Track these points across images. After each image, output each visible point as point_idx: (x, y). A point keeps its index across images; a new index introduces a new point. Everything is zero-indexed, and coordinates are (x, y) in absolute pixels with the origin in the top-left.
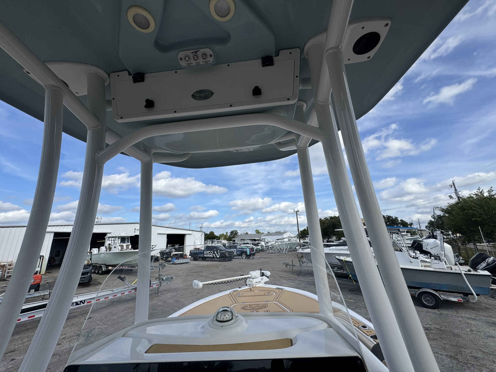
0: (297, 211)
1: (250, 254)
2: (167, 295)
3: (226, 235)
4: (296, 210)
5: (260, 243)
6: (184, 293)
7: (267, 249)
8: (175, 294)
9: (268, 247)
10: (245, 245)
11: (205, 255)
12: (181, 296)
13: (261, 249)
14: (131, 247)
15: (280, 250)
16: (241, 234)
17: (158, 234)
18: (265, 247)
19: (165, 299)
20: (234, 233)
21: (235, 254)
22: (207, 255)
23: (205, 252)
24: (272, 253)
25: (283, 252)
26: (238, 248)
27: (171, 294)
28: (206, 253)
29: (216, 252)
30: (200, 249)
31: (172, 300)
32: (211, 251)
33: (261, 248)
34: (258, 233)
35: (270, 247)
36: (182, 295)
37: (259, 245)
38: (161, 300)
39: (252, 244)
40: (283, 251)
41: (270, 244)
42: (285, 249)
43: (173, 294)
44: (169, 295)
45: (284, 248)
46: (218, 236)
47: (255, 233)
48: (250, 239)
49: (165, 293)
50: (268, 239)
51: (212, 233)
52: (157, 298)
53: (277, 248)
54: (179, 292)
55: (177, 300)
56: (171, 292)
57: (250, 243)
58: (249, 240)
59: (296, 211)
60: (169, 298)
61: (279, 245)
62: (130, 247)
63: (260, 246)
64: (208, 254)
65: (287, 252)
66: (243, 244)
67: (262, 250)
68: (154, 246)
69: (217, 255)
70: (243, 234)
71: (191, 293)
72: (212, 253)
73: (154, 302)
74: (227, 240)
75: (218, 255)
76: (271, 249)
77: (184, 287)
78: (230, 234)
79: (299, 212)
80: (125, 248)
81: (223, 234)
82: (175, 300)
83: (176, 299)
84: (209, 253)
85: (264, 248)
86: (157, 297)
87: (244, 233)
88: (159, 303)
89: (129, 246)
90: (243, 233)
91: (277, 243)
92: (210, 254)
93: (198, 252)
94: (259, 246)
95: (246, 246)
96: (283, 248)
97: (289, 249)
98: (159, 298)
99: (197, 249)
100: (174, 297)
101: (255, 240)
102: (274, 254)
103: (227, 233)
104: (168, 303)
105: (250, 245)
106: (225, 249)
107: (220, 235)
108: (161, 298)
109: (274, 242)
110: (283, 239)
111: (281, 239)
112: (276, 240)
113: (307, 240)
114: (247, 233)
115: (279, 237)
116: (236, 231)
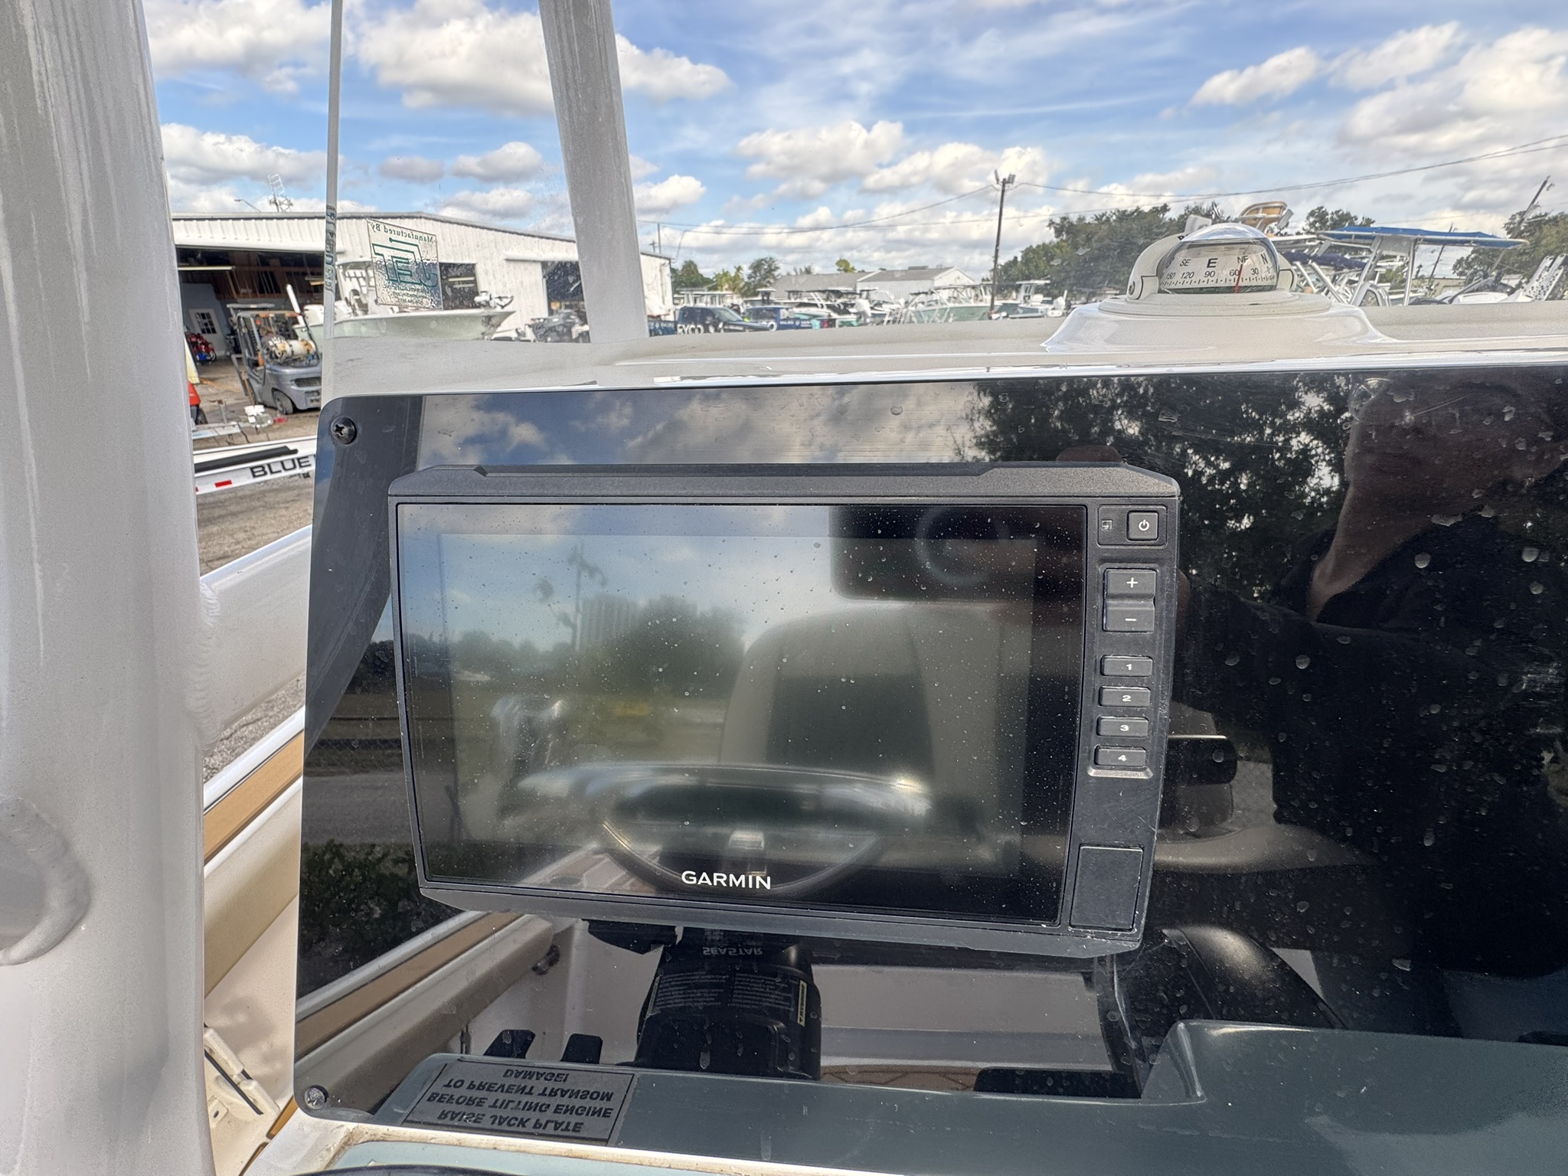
0: (1007, 178)
3: (737, 275)
4: (1004, 175)
5: (854, 304)
9: (879, 320)
10: (804, 310)
13: (855, 325)
16: (789, 274)
18: (872, 320)
20: (766, 267)
23: (680, 327)
26: (782, 318)
28: (684, 331)
29: (712, 329)
30: (663, 318)
32: (699, 326)
33: (858, 320)
34: (846, 270)
35: (886, 319)
37: (851, 310)
39: (829, 307)
41: (885, 309)
46: (711, 277)
47: (834, 269)
48: (820, 289)
50: (882, 290)
51: (690, 267)
53: (910, 322)
57: (821, 304)
58: (817, 293)
59: (1001, 181)
61: (917, 314)
63: (855, 313)
66: (797, 306)
68: (507, 301)
70: (793, 273)
74: (743, 295)
78: (750, 271)
79: (1012, 182)
81: (726, 274)
84: (693, 330)
85: (868, 321)
87: (798, 271)
90: (795, 270)
91: (913, 309)
93: (657, 326)
94: (849, 313)
95: (808, 312)
101: (838, 294)
103: (739, 269)
105: (820, 309)
107: (717, 276)
109: (902, 301)
110: (932, 293)
111: (926, 293)
112: (911, 297)
113: (1016, 298)
114: (808, 271)
115: (924, 285)
116: (771, 259)
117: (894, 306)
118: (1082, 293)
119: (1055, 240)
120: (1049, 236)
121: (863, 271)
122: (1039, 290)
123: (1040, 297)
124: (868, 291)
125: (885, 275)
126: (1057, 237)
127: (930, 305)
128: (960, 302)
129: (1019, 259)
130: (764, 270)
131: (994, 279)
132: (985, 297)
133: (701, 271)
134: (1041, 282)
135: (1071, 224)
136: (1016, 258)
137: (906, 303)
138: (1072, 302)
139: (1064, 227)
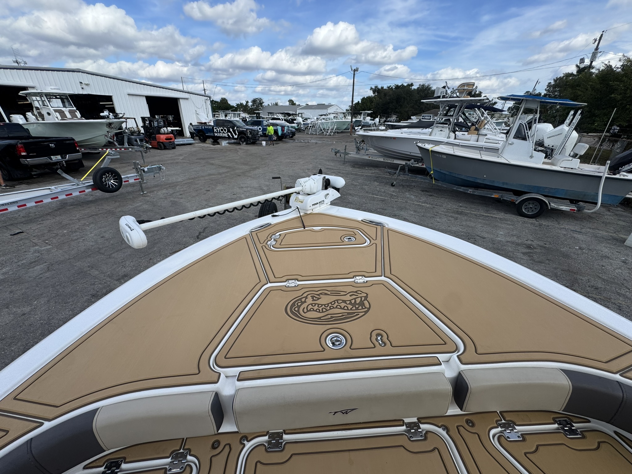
0: (355, 68)
1: (282, 134)
2: (158, 193)
3: (246, 105)
5: (296, 119)
6: (185, 190)
7: (306, 128)
8: (171, 193)
9: (307, 126)
11: (215, 134)
12: (180, 195)
13: (297, 128)
14: (80, 116)
15: (323, 131)
17: (128, 94)
19: (155, 200)
21: (261, 133)
22: (219, 134)
23: (215, 129)
24: (313, 135)
25: (328, 134)
26: (264, 125)
27: (165, 191)
28: (217, 130)
29: (231, 130)
31: (166, 202)
32: (225, 128)
33: (298, 126)
34: (292, 104)
35: (310, 125)
36: (182, 193)
37: (295, 122)
38: (148, 202)
39: (285, 120)
40: (328, 132)
41: (309, 121)
42: (330, 129)
43: (167, 192)
44: (161, 193)
45: (329, 127)
46: (235, 106)
48: (281, 112)
49: (155, 190)
50: (307, 113)
51: (224, 101)
52: (142, 198)
53: (319, 127)
54: (177, 188)
55: (174, 201)
56: (164, 188)
57: (282, 119)
58: (280, 114)
59: (353, 70)
60: (161, 198)
61: (322, 123)
62: (78, 115)
63: (296, 123)
64: (220, 132)
65: (333, 133)
66: (272, 120)
67: (299, 130)
69: (234, 135)
70: (271, 105)
71: (197, 191)
72: (225, 131)
73: (138, 204)
74: (249, 114)
75: (236, 134)
76: (311, 129)
77: (186, 182)
79: (357, 71)
80: (68, 115)
81: (241, 104)
82: (171, 201)
83: (172, 199)
84: (222, 130)
85: (302, 126)
86: (142, 196)
87: (273, 104)
88: (146, 207)
89: (76, 113)
91: (320, 121)
92: (224, 133)
93: (203, 128)
94: (294, 123)
96: (327, 128)
97: (335, 130)
98: (144, 198)
99: (202, 123)
100: (169, 196)
101: (289, 115)
102: (315, 136)
103: (247, 102)
104: (159, 206)
105: (281, 121)
106: (245, 126)
107: (238, 105)
108: (148, 198)
109: (315, 118)
110: (328, 115)
111: (325, 115)
112: (319, 117)
113: (360, 118)
114: (276, 104)
115: (324, 112)
116: (260, 98)
117: (312, 120)
118: (384, 116)
119: (373, 95)
120: (371, 94)
121: (299, 105)
122: (369, 115)
123: (369, 118)
124: (301, 113)
125: (308, 107)
126: (374, 94)
127: (327, 120)
128: (339, 119)
129: (360, 102)
130: (258, 103)
131: (351, 110)
132: (348, 117)
133: (229, 102)
134: (369, 112)
135: (379, 89)
136: (359, 102)
137: (317, 118)
138: (381, 120)
139: (376, 90)
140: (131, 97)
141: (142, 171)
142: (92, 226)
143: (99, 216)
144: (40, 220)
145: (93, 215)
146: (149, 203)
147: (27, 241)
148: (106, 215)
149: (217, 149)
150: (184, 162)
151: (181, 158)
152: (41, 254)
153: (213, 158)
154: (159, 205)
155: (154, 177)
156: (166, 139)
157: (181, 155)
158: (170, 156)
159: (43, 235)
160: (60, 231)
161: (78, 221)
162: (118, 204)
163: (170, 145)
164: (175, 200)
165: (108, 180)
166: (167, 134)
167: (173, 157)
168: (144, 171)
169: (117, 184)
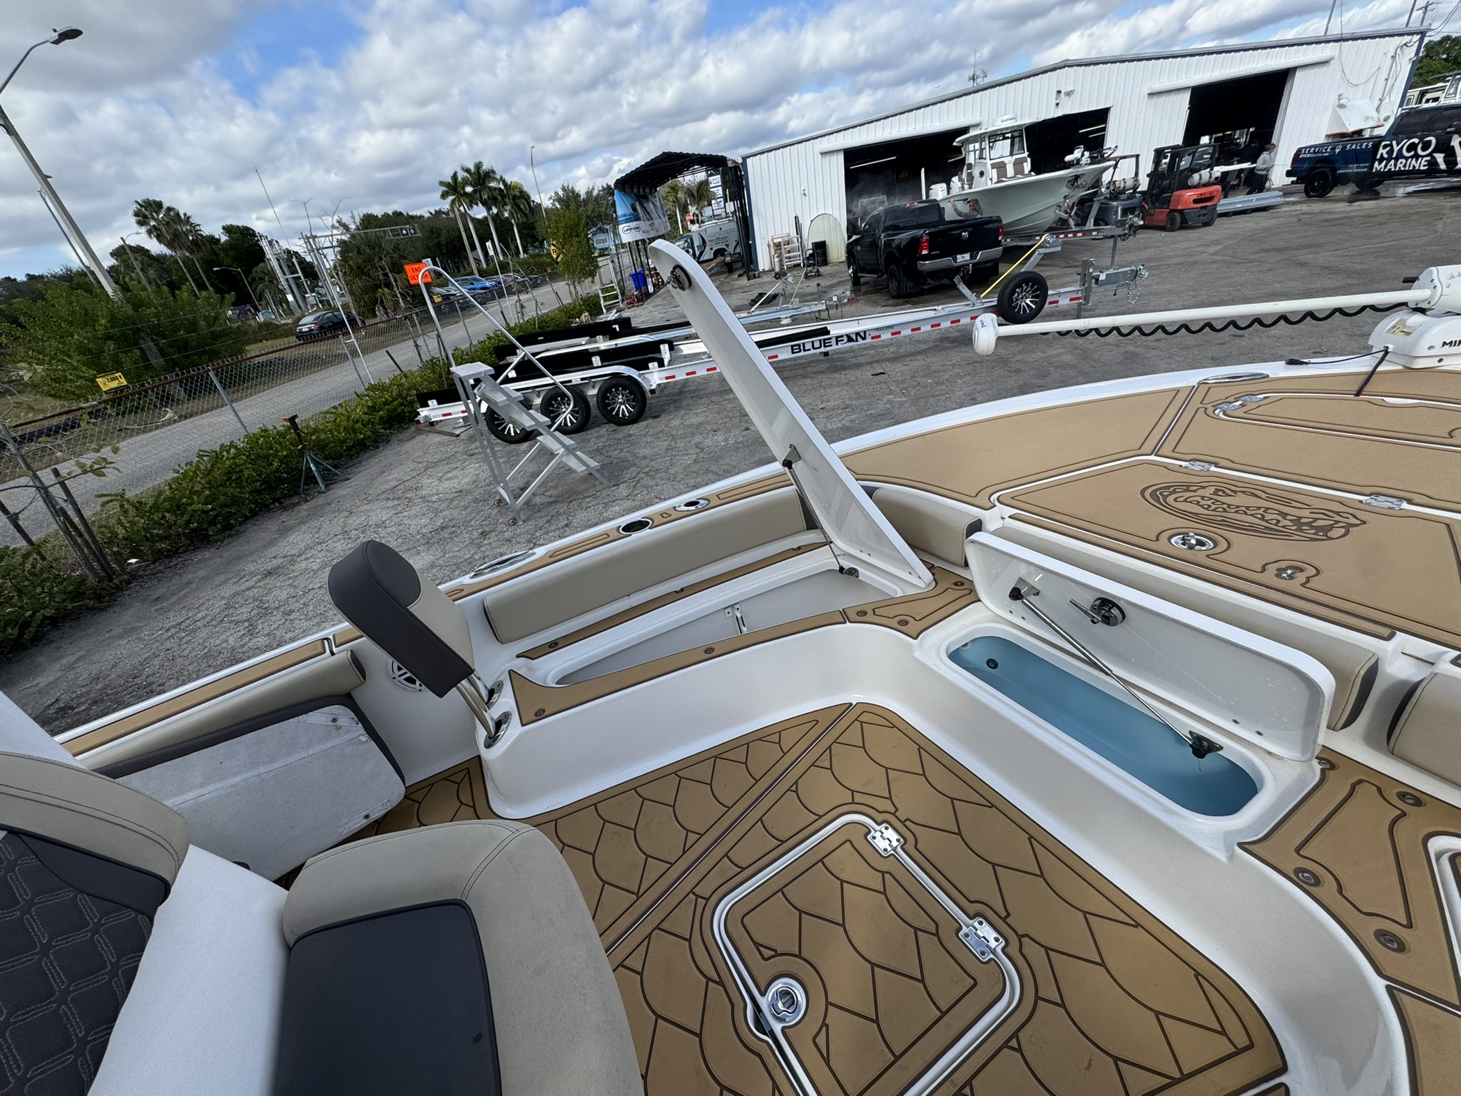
14: (1029, 168)
17: (1149, 94)
22: (1393, 162)
23: (1387, 147)
28: (1391, 152)
32: (1432, 139)
62: (1027, 166)
64: (1398, 156)
72: (1427, 147)
80: (1010, 171)
89: (1025, 164)
93: (1338, 151)
99: (1343, 135)
104: (1094, 360)
140: (1155, 99)
141: (1094, 280)
142: (967, 378)
143: (984, 364)
144: (908, 359)
145: (975, 362)
146: (1079, 351)
147: (885, 386)
148: (993, 364)
149: (1352, 217)
150: (1216, 262)
151: (1214, 249)
152: (893, 406)
153: (1318, 246)
154: (1096, 357)
155: (1115, 294)
156: (1196, 201)
157: (1217, 242)
158: (1186, 245)
159: (903, 382)
160: (924, 380)
161: (951, 368)
162: (1021, 347)
163: (1200, 216)
164: (1138, 350)
165: (1022, 298)
166: (1205, 185)
167: (1193, 247)
168: (1097, 280)
169: (1034, 307)
